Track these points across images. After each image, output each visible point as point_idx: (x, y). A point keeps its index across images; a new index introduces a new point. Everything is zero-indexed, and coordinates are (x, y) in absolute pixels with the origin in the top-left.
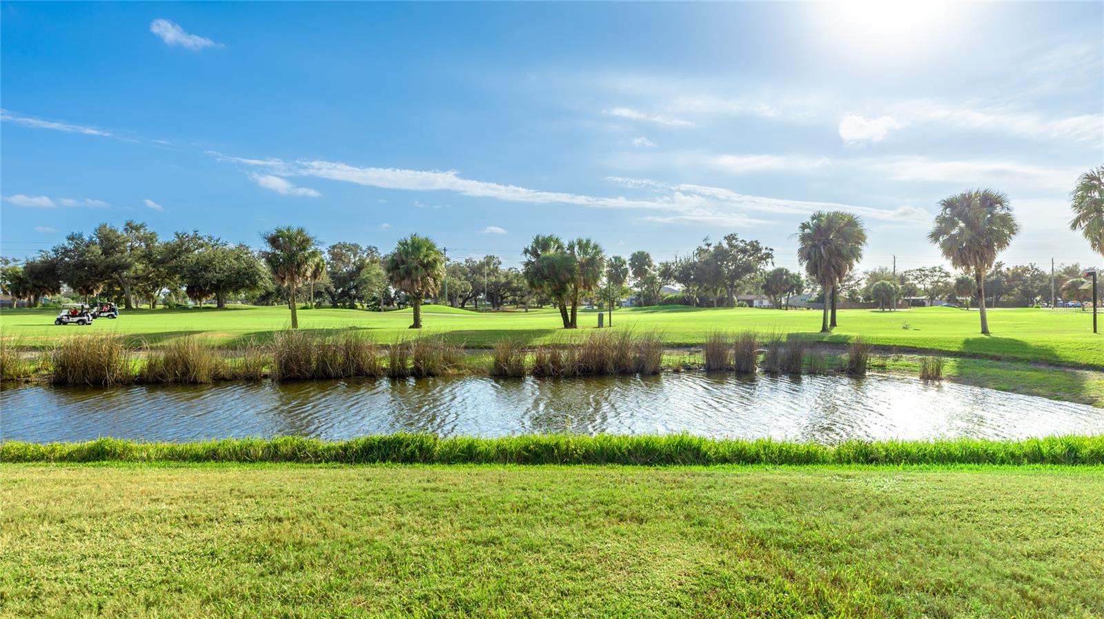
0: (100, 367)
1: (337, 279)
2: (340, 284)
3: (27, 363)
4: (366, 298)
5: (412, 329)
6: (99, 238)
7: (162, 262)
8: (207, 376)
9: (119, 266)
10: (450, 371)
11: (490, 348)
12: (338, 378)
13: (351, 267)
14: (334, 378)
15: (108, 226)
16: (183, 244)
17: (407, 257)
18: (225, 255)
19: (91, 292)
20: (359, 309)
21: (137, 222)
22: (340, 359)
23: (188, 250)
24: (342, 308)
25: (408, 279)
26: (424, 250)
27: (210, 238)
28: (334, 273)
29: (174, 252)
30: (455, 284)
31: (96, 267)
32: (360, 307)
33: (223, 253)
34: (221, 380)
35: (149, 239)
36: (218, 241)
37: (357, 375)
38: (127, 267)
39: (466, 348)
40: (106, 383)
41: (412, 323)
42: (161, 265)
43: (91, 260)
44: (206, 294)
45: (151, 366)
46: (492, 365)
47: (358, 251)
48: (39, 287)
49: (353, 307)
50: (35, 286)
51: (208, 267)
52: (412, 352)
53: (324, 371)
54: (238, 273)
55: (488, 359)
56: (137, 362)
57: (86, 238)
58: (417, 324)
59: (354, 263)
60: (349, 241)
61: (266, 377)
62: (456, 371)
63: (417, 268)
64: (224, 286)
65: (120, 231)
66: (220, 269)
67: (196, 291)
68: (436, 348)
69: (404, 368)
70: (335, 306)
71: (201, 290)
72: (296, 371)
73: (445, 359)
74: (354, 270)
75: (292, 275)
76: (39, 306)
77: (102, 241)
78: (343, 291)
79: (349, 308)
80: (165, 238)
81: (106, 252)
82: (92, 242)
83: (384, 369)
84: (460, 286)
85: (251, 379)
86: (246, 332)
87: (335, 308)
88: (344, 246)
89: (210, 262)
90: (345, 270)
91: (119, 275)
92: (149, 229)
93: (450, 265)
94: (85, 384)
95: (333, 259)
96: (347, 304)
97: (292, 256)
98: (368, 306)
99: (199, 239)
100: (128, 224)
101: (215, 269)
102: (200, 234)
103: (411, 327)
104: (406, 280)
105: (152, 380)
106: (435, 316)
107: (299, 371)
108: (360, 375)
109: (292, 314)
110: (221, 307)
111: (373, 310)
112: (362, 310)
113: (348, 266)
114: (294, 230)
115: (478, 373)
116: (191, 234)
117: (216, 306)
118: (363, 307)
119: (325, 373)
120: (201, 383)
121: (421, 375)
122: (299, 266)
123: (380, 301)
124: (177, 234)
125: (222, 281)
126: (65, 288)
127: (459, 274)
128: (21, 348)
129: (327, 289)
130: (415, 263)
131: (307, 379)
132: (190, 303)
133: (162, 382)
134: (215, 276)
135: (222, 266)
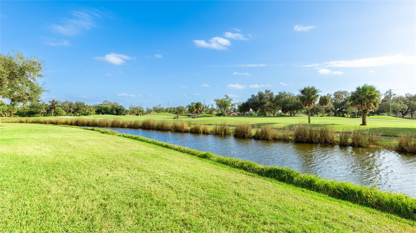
0: (244, 132)
1: (336, 105)
2: (338, 107)
3: (231, 130)
4: (348, 112)
5: (361, 126)
6: (259, 95)
7: (275, 101)
8: (271, 138)
9: (263, 103)
10: (371, 146)
11: (397, 136)
12: (317, 143)
13: (343, 101)
14: (315, 143)
15: (261, 91)
16: (280, 95)
17: (359, 94)
18: (293, 98)
19: (257, 111)
20: (346, 117)
21: (268, 90)
22: (319, 136)
23: (282, 97)
24: (338, 116)
25: (360, 104)
26: (369, 91)
27: (289, 93)
28: (336, 103)
29: (279, 97)
30: (397, 106)
31: (257, 103)
32: (346, 116)
33: (292, 98)
34: (276, 140)
35: (272, 94)
36: (291, 93)
37: (325, 143)
38: (265, 103)
39: (383, 135)
40: (245, 137)
41: (361, 123)
42: (274, 102)
43: (256, 102)
44: (287, 112)
45: (257, 133)
46: (397, 145)
47: (347, 93)
48: (245, 110)
49: (343, 116)
50: (244, 109)
51: (287, 102)
52: (352, 135)
53: (311, 140)
54: (297, 104)
55: (395, 142)
56: (253, 132)
57: (255, 96)
58: (364, 123)
59: (344, 99)
60: (342, 90)
61: (290, 140)
62: (375, 146)
63: (364, 99)
64: (292, 109)
65: (264, 93)
66: (291, 103)
67: (284, 110)
68: (364, 134)
69: (346, 142)
70: (335, 116)
71: (286, 110)
72: (300, 139)
73: (369, 140)
74: (345, 101)
75: (309, 104)
76: (245, 115)
77: (259, 96)
78: (339, 110)
79: (342, 117)
80: (276, 94)
81: (260, 99)
82: (257, 96)
83: (337, 142)
84: (400, 107)
85: (285, 140)
86: (291, 124)
87: (336, 116)
88: (340, 92)
89: (288, 100)
90: (340, 102)
91: (263, 106)
92: (272, 91)
93: (396, 97)
94: (241, 137)
95: (335, 97)
96: (341, 115)
97: (309, 97)
98: (350, 116)
99: (285, 93)
100: (266, 91)
101: (289, 103)
102: (286, 92)
103: (361, 125)
104: (359, 104)
105: (257, 138)
106: (378, 120)
107: (302, 139)
108: (326, 143)
109: (309, 118)
110: (291, 116)
111: (353, 118)
112: (347, 117)
113: (342, 100)
114: (311, 87)
115: (389, 148)
116: (283, 92)
117: (290, 115)
118: (348, 116)
119: (312, 141)
120: (269, 140)
121: (355, 146)
122: (311, 100)
123: (356, 114)
124: (279, 92)
125: (292, 107)
126: (251, 110)
127: (400, 101)
128: (230, 126)
129: (332, 109)
130: (364, 97)
131: (304, 142)
132: (283, 114)
133: (259, 138)
134: (289, 105)
135: (292, 102)
